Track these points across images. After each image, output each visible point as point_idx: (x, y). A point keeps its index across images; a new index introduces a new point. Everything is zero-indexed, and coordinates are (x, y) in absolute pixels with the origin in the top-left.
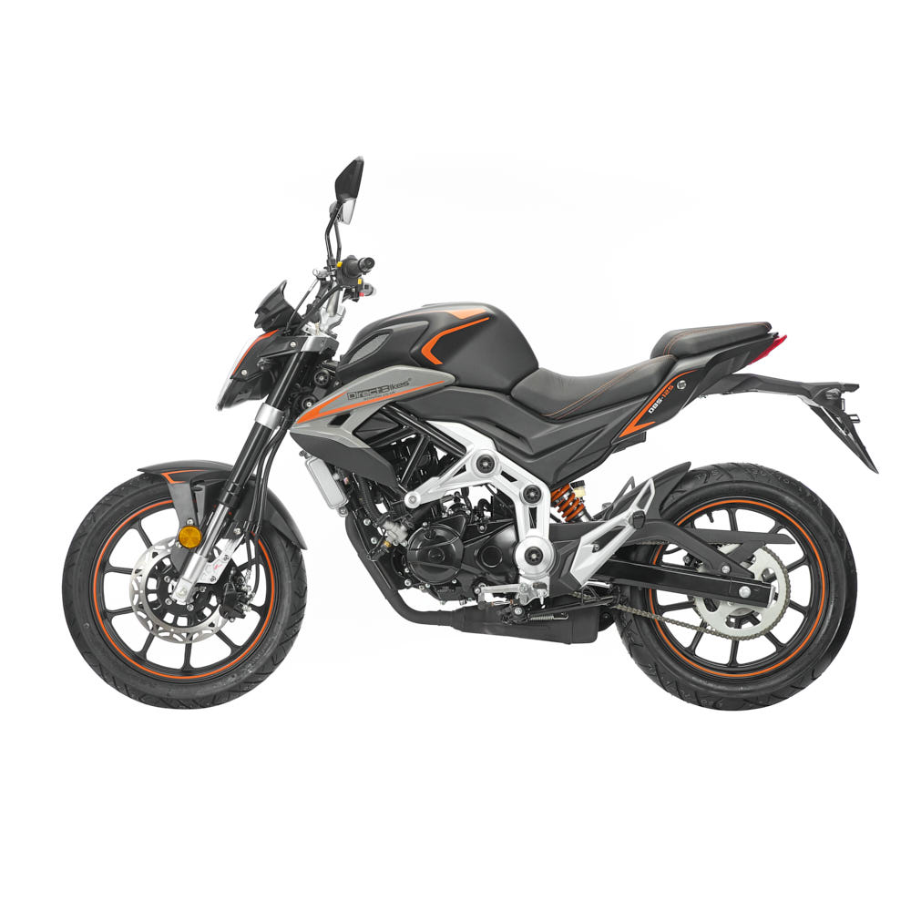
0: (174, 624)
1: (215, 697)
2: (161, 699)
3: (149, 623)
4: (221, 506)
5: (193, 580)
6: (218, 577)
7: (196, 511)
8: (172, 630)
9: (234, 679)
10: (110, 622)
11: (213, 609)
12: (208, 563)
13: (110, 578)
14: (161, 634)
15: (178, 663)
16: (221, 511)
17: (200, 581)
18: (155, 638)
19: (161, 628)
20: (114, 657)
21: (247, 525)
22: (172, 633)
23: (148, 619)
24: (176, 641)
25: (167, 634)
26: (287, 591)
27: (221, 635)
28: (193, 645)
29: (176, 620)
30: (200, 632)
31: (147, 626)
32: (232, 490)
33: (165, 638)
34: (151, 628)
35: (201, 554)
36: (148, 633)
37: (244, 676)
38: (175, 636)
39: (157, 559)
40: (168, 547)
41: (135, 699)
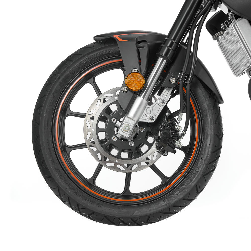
0: (118, 157)
1: (149, 217)
2: (106, 217)
3: (99, 155)
4: (160, 60)
5: (136, 119)
6: (156, 118)
7: (140, 63)
8: (117, 161)
9: (164, 203)
10: (68, 155)
11: (150, 145)
12: (148, 106)
13: (69, 121)
14: (108, 164)
15: (119, 189)
16: (160, 64)
17: (141, 120)
18: (104, 167)
19: (108, 160)
20: (70, 182)
21: (181, 76)
22: (116, 164)
23: (98, 151)
24: (119, 170)
25: (113, 164)
26: (209, 133)
27: (154, 168)
28: (133, 174)
29: (120, 154)
30: (139, 164)
31: (97, 158)
32: (171, 46)
33: (110, 168)
34: (100, 159)
35: (143, 98)
36: (98, 163)
37: (173, 201)
38: (119, 166)
39: (106, 105)
40: (115, 95)
41: (85, 216)
